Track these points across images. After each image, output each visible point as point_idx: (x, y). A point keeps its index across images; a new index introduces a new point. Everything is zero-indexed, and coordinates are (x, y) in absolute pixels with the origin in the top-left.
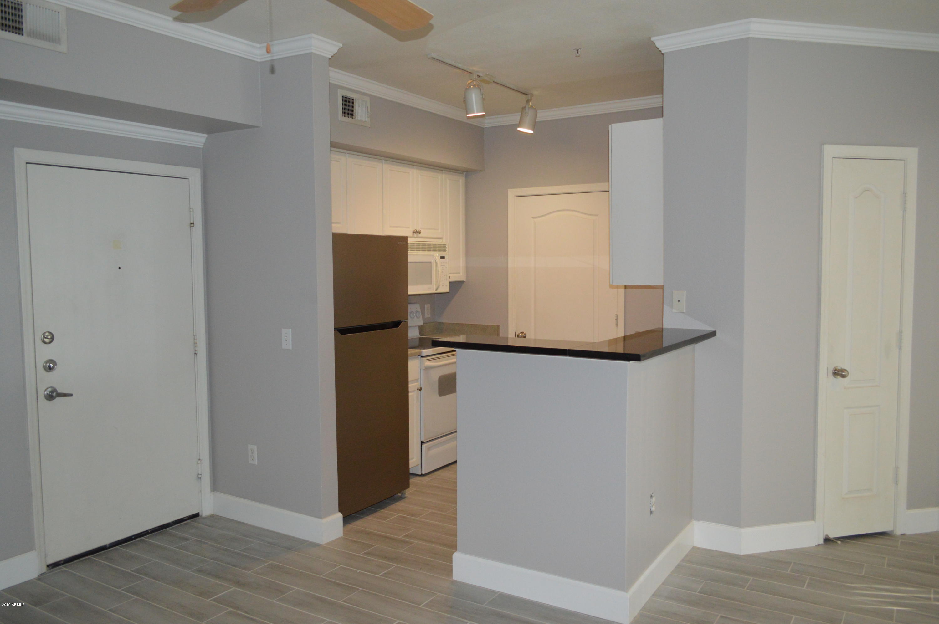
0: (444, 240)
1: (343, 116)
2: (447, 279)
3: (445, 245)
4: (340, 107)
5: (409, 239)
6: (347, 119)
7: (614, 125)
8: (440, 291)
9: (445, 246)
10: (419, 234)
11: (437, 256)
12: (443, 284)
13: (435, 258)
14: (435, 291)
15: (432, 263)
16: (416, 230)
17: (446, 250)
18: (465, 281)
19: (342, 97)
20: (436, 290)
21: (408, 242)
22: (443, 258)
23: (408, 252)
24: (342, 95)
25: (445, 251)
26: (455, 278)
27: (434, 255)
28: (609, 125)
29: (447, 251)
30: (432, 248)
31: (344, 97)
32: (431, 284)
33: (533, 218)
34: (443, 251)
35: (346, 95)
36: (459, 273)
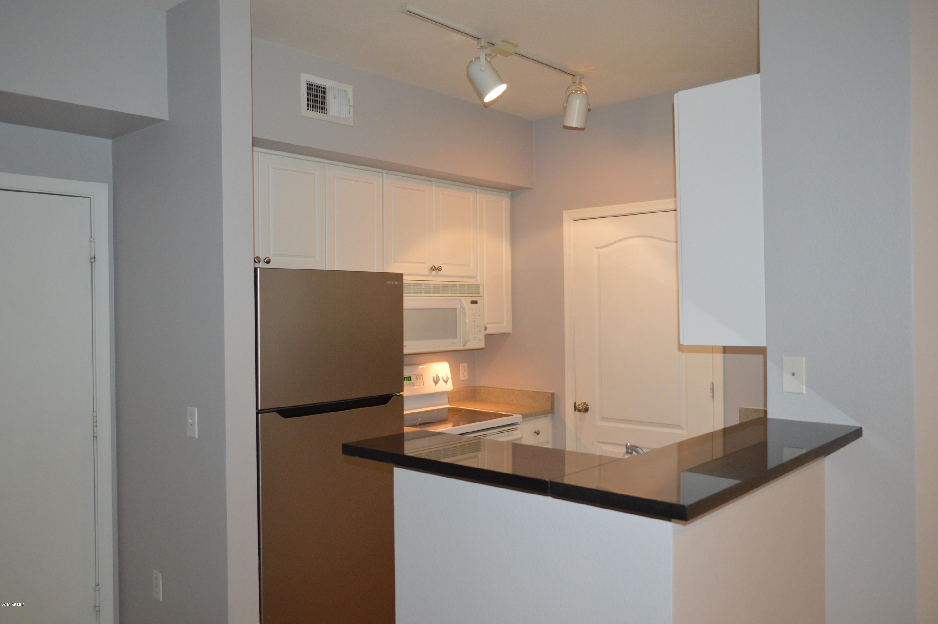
0: (479, 278)
1: (308, 110)
2: (480, 331)
3: (479, 285)
4: (304, 97)
5: (405, 277)
6: (314, 114)
7: (681, 93)
8: (469, 346)
9: (479, 287)
10: (439, 272)
11: (466, 301)
12: (475, 337)
13: (462, 302)
14: (462, 347)
15: (457, 309)
16: (434, 266)
17: (480, 292)
18: (510, 333)
19: (307, 84)
20: (464, 345)
21: (404, 282)
22: (475, 302)
23: (404, 295)
24: (307, 81)
25: (479, 294)
26: (492, 329)
27: (460, 299)
28: (674, 95)
29: (480, 294)
30: (457, 289)
31: (310, 84)
32: (456, 338)
33: (596, 248)
34: (476, 294)
35: (313, 82)
36: (502, 323)
